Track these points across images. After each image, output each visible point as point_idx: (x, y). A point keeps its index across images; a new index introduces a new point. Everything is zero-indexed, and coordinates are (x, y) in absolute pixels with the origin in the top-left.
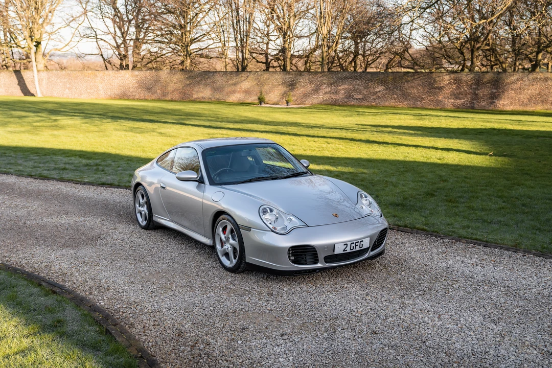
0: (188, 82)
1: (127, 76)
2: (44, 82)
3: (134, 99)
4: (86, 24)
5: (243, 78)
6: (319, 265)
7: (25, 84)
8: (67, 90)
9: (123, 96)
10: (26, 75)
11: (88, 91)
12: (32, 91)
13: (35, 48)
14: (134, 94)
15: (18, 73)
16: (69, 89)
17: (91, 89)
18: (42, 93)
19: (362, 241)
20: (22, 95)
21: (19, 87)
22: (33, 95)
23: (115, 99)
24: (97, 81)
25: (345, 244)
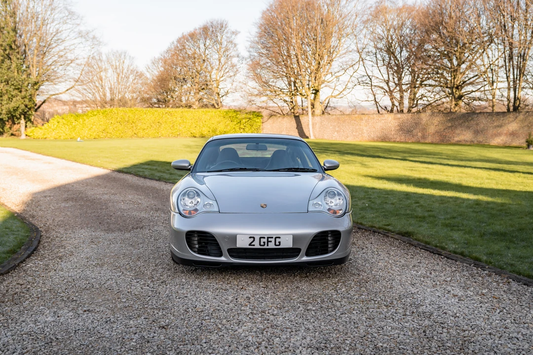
0: (450, 125)
1: (390, 119)
2: (318, 126)
3: (394, 142)
5: (511, 119)
6: (223, 259)
7: (302, 128)
8: (336, 133)
9: (384, 139)
10: (303, 119)
11: (354, 134)
12: (307, 134)
13: (313, 95)
14: (395, 136)
15: (297, 118)
16: (338, 132)
17: (356, 132)
18: (315, 136)
19: (279, 238)
20: (299, 136)
21: (297, 130)
22: (307, 137)
23: (377, 141)
24: (362, 124)
25: (250, 238)
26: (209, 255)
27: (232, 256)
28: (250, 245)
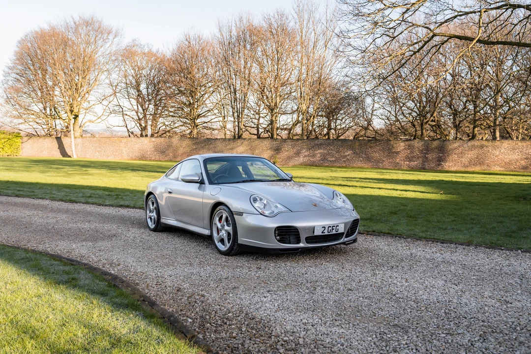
0: (195, 147)
1: (146, 142)
2: (79, 147)
3: (150, 160)
4: (115, 102)
5: (238, 144)
6: (301, 245)
7: (64, 148)
8: (97, 153)
9: (142, 158)
10: (65, 141)
11: (115, 154)
12: (69, 154)
13: (73, 119)
14: (151, 156)
15: (58, 139)
16: (99, 152)
17: (116, 152)
18: (77, 155)
19: (338, 226)
20: (61, 156)
21: (59, 150)
22: (70, 157)
23: (135, 160)
24: (121, 145)
25: (323, 227)
26: (290, 243)
27: (307, 242)
28: (322, 233)
